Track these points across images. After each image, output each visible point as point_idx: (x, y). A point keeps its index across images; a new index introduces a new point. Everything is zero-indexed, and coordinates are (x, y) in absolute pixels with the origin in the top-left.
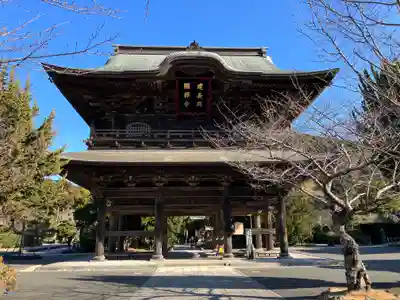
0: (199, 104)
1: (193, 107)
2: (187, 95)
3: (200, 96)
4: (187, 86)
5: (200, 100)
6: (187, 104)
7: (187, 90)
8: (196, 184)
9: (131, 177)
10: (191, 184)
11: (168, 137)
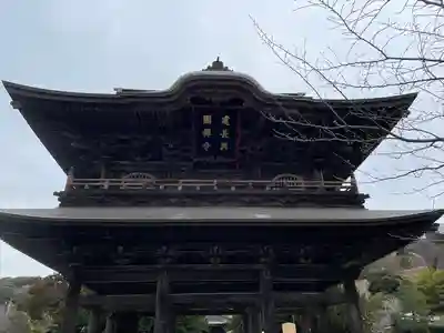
0: (224, 146)
1: (215, 150)
2: (207, 132)
3: (225, 134)
4: (207, 119)
5: (225, 140)
6: (207, 145)
7: (207, 126)
8: (219, 260)
9: (121, 248)
10: (212, 260)
11: (180, 188)
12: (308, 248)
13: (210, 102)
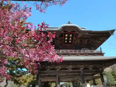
0: (70, 42)
1: (68, 43)
2: (66, 39)
3: (70, 39)
4: (67, 35)
6: (66, 42)
7: (66, 37)
8: (71, 69)
9: (48, 66)
10: (69, 69)
11: (61, 52)
12: (91, 66)
13: (68, 32)
